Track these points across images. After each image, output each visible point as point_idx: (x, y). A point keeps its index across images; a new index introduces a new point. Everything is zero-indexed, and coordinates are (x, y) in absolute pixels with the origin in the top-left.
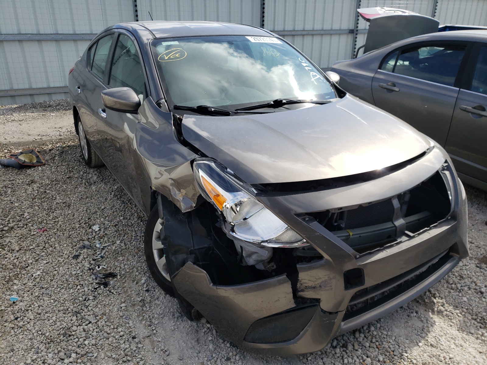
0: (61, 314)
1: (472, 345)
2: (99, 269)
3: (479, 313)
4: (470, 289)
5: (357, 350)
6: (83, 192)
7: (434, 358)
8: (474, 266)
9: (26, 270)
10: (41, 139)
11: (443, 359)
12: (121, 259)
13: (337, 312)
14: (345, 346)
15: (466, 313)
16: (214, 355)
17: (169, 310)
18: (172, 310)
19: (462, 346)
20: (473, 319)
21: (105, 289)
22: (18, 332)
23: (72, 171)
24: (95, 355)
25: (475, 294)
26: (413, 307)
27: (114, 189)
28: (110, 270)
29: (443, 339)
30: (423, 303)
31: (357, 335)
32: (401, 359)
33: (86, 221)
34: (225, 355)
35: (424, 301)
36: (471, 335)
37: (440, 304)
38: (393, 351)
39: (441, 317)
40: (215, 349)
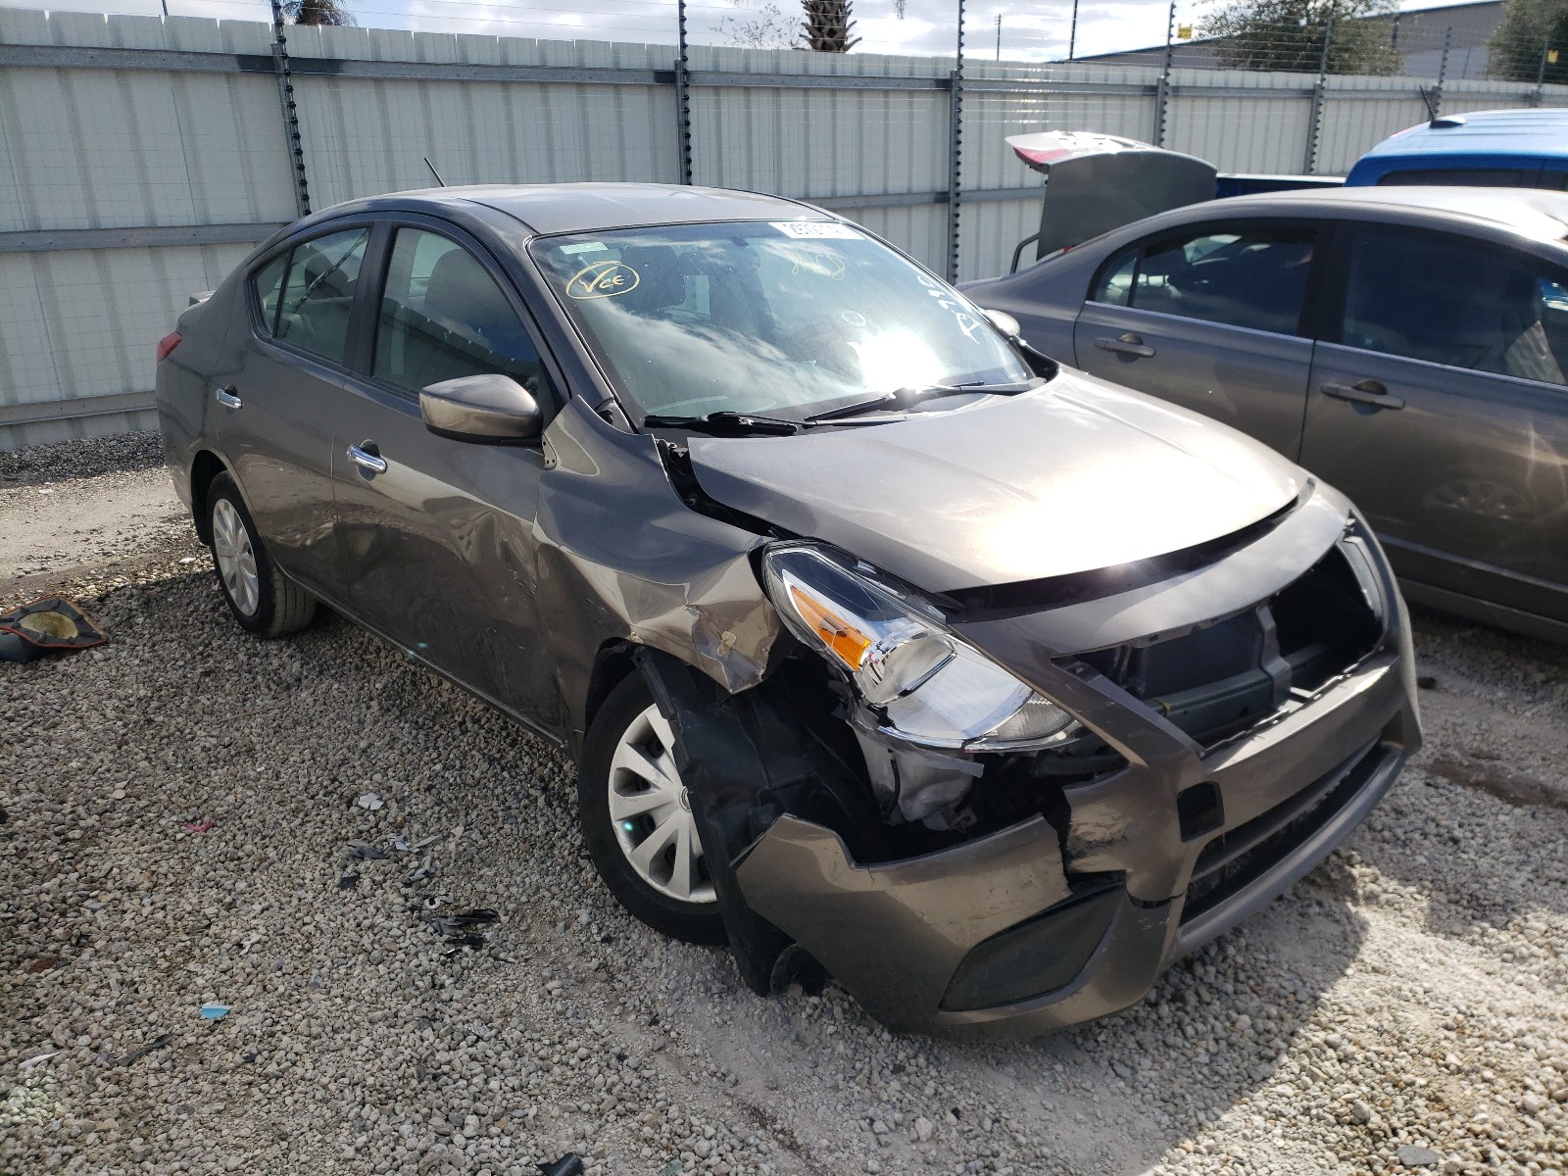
0: (381, 1029)
1: (1464, 959)
2: (433, 907)
3: (1463, 885)
4: (1425, 835)
5: (1209, 1004)
6: (276, 711)
7: (1390, 997)
8: (1420, 784)
9: (207, 935)
10: (43, 569)
11: (1410, 995)
12: (491, 874)
13: (1167, 901)
14: (1177, 998)
15: (1431, 890)
16: (858, 1065)
17: (693, 977)
18: (698, 976)
19: (1443, 964)
20: (1450, 901)
21: (478, 953)
22: (273, 1091)
23: (209, 655)
24: (533, 1111)
25: (1440, 846)
26: (1308, 892)
27: (375, 693)
28: (468, 905)
29: (1396, 954)
30: (1326, 883)
31: (1199, 970)
32: (1316, 1008)
33: (326, 787)
34: (886, 1060)
35: (1329, 878)
36: (1455, 937)
37: (1367, 879)
38: (1294, 993)
39: (1375, 908)
40: (856, 1051)
